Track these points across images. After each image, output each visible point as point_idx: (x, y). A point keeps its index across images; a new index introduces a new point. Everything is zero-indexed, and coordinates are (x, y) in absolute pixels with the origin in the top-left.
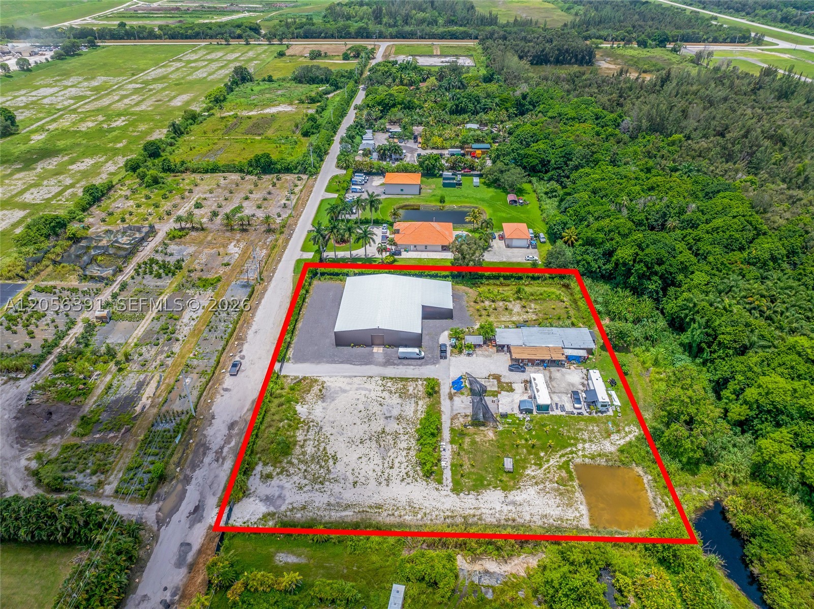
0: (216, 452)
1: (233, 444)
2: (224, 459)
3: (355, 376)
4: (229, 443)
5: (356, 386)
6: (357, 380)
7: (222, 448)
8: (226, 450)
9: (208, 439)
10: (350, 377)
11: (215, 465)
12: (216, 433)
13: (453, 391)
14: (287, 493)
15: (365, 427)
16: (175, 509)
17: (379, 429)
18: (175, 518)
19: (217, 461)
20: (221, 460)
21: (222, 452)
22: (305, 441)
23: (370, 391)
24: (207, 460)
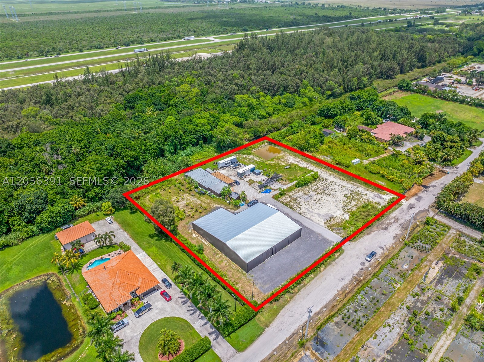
0: (397, 222)
1: (388, 221)
2: (394, 218)
3: (307, 218)
4: (389, 222)
5: (311, 214)
6: (308, 216)
7: (394, 222)
8: (392, 221)
9: (400, 229)
10: (309, 219)
11: (399, 218)
12: (395, 230)
13: (272, 191)
14: (372, 196)
15: (324, 198)
16: (420, 212)
17: (319, 195)
18: (421, 209)
19: (398, 219)
20: (396, 218)
21: (395, 221)
22: (354, 206)
23: (307, 209)
24: (403, 221)
